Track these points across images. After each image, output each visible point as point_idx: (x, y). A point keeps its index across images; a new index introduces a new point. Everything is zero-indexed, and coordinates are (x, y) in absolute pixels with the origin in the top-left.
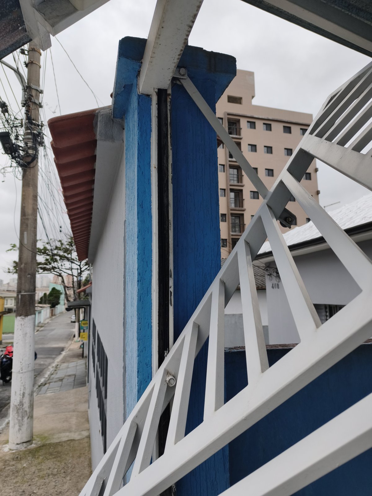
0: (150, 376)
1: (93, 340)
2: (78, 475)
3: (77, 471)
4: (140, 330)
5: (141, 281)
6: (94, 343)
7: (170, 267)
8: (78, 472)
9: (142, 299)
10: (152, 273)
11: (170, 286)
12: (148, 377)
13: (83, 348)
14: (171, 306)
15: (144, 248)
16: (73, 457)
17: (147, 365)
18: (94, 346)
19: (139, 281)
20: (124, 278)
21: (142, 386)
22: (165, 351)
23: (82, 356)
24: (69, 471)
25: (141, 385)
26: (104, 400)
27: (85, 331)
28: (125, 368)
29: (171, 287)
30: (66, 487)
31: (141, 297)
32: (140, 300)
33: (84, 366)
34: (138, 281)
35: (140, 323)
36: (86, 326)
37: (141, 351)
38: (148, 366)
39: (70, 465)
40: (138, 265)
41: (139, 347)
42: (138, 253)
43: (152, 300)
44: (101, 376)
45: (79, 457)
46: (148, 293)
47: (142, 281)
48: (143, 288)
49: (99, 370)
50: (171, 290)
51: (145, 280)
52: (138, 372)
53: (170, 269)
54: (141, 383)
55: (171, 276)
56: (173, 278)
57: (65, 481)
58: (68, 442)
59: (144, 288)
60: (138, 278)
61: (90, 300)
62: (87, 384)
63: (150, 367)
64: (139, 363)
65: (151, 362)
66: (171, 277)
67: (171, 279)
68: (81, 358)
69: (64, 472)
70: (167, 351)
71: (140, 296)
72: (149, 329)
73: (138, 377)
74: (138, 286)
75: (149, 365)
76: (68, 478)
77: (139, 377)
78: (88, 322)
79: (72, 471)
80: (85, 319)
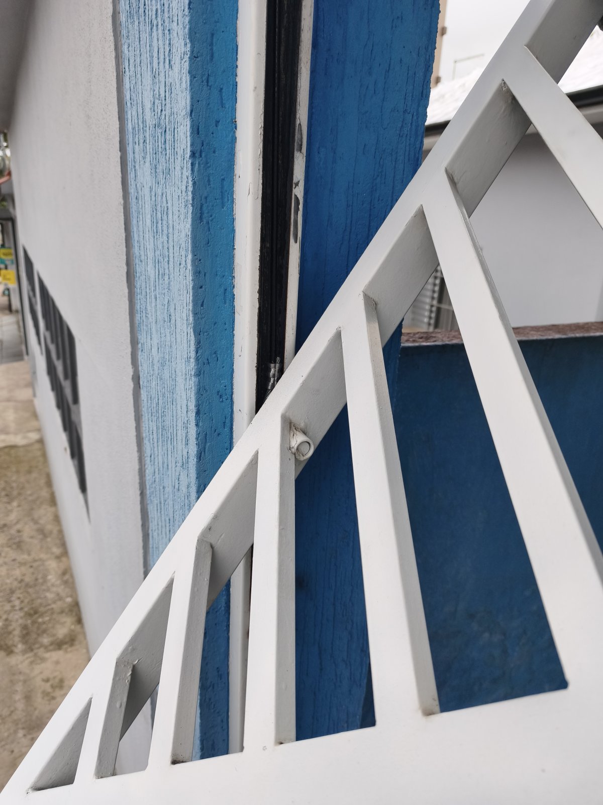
0: (228, 421)
1: (30, 288)
2: (30, 498)
3: (29, 492)
4: (202, 305)
5: (203, 155)
6: (31, 294)
7: (298, 116)
8: (31, 495)
9: (205, 215)
10: (235, 132)
11: (295, 180)
12: (224, 423)
13: (9, 295)
14: (296, 242)
15: (213, 35)
16: (18, 472)
17: (221, 397)
18: (33, 300)
19: (197, 155)
20: (120, 151)
21: (208, 444)
22: (272, 365)
23: (9, 308)
24: (15, 493)
25: (206, 442)
26: (73, 407)
27: (9, 267)
28: (136, 378)
29: (297, 184)
30: (13, 517)
31: (204, 208)
32: (201, 218)
33: (15, 327)
34: (193, 155)
35: (201, 287)
36: (10, 258)
37: (206, 361)
38: (224, 397)
39: (14, 485)
40: (192, 98)
41: (200, 352)
42: (192, 52)
43: (234, 220)
44: (58, 358)
45: (29, 472)
46: (222, 198)
47: (206, 156)
48: (209, 181)
49: (52, 348)
50: (298, 192)
51: (214, 152)
52: (198, 413)
53: (298, 122)
54: (206, 439)
55: (301, 145)
56: (305, 154)
57: (9, 507)
58: (6, 450)
59: (211, 179)
60: (192, 145)
61: (11, 210)
62: (26, 357)
63: (229, 401)
64: (201, 391)
65: (232, 389)
66: (300, 150)
67: (301, 158)
68: (7, 312)
69: (7, 495)
70: (277, 365)
71: (199, 206)
72: (225, 303)
73: (197, 425)
74: (192, 170)
75: (226, 396)
76: (15, 504)
77: (200, 424)
78: (13, 251)
79: (20, 494)
80: (7, 245)
